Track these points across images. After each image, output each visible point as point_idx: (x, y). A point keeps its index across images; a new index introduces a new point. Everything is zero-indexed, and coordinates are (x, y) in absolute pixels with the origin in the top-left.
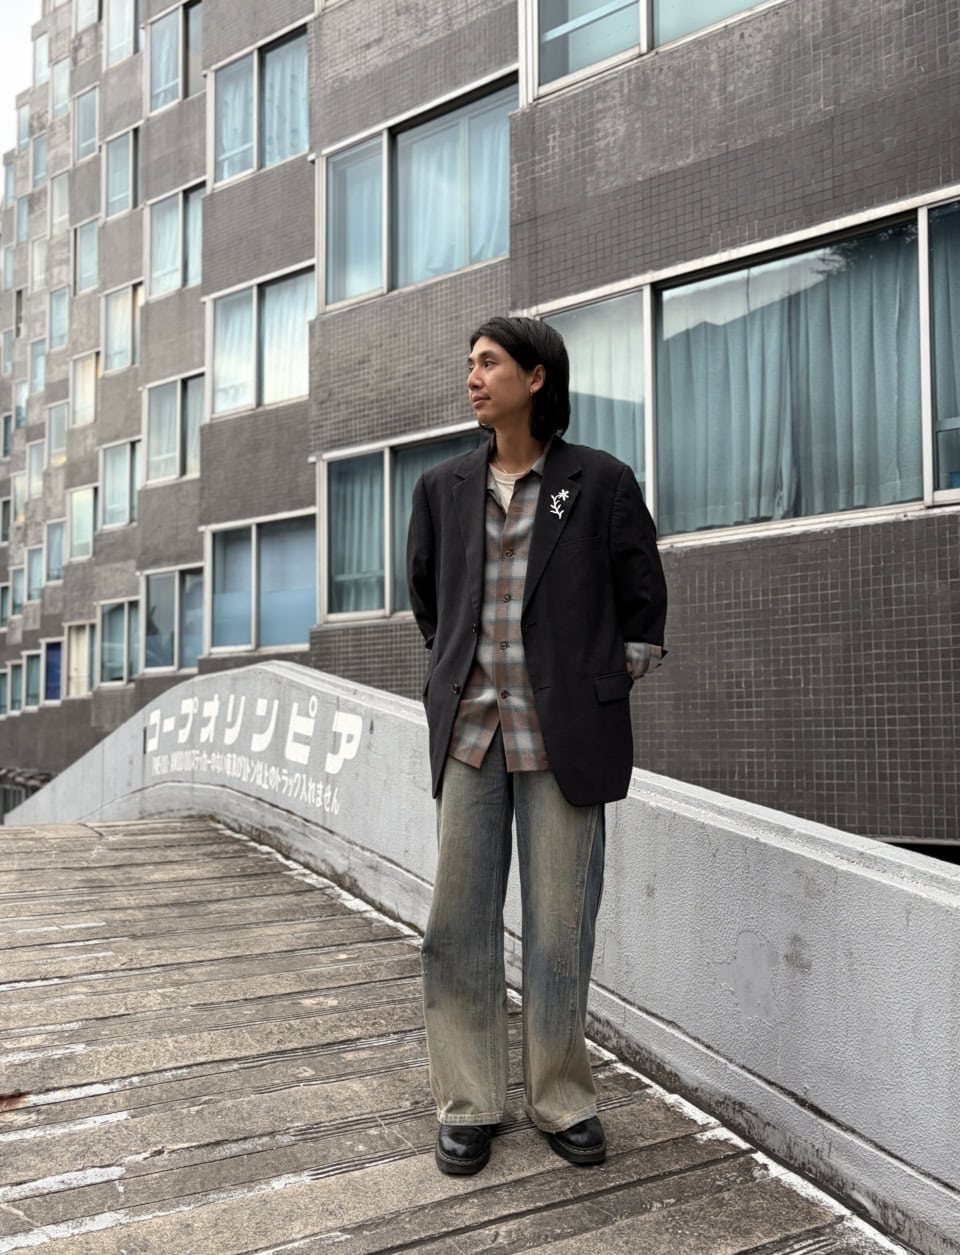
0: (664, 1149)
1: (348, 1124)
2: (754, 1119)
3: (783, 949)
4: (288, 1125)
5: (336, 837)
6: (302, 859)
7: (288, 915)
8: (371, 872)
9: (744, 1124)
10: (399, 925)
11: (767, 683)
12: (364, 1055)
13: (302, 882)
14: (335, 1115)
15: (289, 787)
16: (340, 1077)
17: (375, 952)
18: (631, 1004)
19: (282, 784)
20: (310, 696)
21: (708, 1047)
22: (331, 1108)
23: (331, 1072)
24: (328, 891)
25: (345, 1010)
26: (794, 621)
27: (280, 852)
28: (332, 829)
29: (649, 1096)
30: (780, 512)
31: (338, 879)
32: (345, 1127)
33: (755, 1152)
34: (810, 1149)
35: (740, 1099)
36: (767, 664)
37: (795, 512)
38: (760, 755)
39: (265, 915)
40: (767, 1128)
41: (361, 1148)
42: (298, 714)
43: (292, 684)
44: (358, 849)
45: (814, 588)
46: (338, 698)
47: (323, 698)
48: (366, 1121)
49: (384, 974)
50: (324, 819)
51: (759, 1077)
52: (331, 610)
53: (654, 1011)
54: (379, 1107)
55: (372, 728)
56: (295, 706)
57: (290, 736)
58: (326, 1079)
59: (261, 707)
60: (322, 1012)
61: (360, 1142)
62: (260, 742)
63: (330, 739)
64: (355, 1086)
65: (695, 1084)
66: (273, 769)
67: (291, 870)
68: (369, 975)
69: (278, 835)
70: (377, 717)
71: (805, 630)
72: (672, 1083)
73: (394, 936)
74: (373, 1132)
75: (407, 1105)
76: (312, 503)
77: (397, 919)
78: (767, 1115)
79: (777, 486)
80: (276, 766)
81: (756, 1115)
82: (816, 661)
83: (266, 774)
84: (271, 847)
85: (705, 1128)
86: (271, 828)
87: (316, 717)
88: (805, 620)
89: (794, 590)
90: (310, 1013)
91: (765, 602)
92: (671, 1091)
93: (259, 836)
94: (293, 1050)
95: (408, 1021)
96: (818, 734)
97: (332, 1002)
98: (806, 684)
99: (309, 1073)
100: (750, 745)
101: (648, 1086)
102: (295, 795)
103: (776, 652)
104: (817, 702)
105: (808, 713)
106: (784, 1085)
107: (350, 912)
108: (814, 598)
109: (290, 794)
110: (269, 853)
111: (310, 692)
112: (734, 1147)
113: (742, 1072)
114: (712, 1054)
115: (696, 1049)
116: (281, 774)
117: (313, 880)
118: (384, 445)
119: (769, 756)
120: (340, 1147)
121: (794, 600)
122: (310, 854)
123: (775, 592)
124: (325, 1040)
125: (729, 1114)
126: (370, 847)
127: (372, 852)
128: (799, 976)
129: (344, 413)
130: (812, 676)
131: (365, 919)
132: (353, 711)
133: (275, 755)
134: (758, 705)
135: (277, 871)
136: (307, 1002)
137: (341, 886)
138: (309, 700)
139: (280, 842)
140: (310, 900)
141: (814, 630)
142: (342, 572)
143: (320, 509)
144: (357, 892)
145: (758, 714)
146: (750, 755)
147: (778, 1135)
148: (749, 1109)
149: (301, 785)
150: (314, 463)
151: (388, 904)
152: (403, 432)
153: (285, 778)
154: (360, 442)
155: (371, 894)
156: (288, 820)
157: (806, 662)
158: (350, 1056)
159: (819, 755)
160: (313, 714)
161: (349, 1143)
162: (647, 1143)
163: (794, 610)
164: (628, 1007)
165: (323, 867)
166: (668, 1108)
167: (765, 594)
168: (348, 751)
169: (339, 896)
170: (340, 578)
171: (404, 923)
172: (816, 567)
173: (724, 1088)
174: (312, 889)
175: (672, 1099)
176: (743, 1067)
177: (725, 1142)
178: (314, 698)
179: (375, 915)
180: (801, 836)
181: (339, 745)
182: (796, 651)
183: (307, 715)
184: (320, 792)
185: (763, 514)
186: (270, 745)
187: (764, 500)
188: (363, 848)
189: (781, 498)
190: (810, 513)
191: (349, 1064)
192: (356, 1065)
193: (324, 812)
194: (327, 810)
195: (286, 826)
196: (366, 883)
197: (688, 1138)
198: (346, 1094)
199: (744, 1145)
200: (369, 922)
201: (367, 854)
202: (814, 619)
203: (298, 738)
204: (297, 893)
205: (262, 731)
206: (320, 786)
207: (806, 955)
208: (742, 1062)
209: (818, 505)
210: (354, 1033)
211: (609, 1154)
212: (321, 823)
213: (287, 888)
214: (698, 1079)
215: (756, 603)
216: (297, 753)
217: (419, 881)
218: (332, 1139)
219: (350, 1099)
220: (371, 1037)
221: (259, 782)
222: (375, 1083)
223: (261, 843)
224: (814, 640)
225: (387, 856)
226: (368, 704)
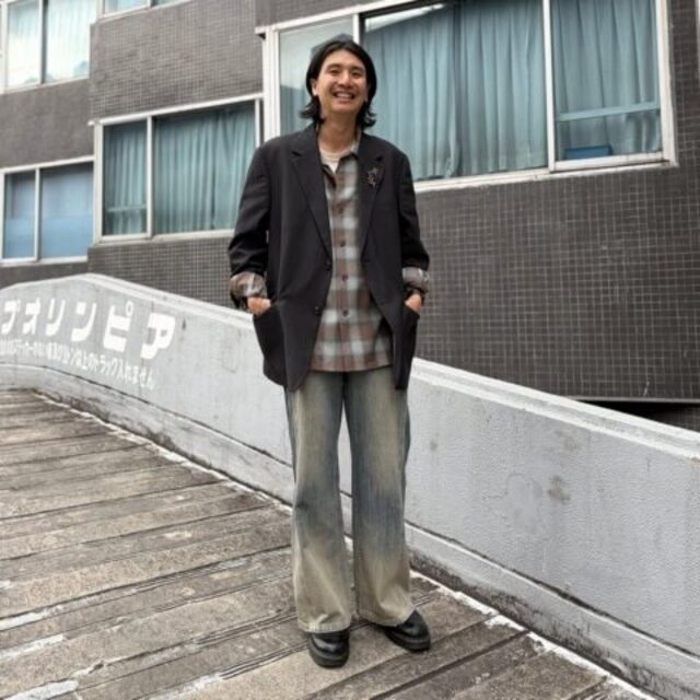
0: (467, 635)
1: (236, 632)
2: (524, 608)
3: (547, 486)
4: (191, 636)
5: (151, 407)
6: (119, 422)
7: (126, 466)
8: (184, 432)
9: (516, 612)
10: (211, 472)
11: (443, 290)
12: (226, 575)
13: (125, 441)
14: (222, 625)
15: (106, 369)
16: (215, 594)
17: (203, 493)
18: (417, 527)
19: (100, 366)
20: (126, 301)
21: (485, 557)
22: (219, 620)
23: (207, 590)
24: (148, 447)
25: (199, 540)
26: (462, 247)
27: (99, 416)
28: (148, 400)
29: (440, 594)
30: (449, 172)
31: (153, 437)
32: (233, 634)
33: (528, 632)
34: (572, 629)
35: (513, 593)
36: (443, 275)
37: (458, 173)
38: (439, 339)
39: (108, 467)
40: (536, 615)
41: (251, 650)
42: (117, 313)
43: (109, 292)
44: (171, 415)
45: (475, 225)
46: (153, 304)
47: (139, 303)
48: (247, 628)
49: (216, 511)
50: (140, 392)
51: (528, 577)
52: (104, 233)
53: (438, 532)
54: (253, 616)
55: (184, 326)
56: (113, 309)
57: (108, 330)
58: (206, 596)
59: (81, 309)
60: (184, 542)
61: (248, 644)
62: (79, 335)
63: (146, 333)
64: (230, 600)
65: (475, 584)
66: (92, 355)
67: (113, 431)
68: (207, 512)
69: (97, 404)
70: (189, 318)
71: (469, 253)
72: (455, 583)
73: (212, 481)
74: (256, 636)
75: (273, 613)
76: (91, 152)
77: (210, 467)
78: (535, 605)
79: (447, 154)
80: (95, 353)
81: (526, 605)
82: (476, 274)
83: (85, 358)
84: (90, 412)
85: (489, 617)
86: (90, 399)
87: (133, 317)
88: (469, 247)
89: (461, 226)
90: (173, 545)
91: (441, 234)
92: (456, 589)
93: (79, 405)
94: (174, 575)
95: (249, 547)
96: (479, 324)
97: (188, 535)
98: (470, 289)
99: (191, 592)
100: (432, 332)
101: (436, 587)
102: (113, 374)
103: (449, 268)
104: (477, 302)
105: (472, 310)
106: (548, 583)
107: (170, 463)
108: (475, 232)
109: (107, 373)
110: (91, 418)
111: (126, 298)
112: (513, 630)
113: (514, 575)
114: (489, 563)
115: (475, 559)
116: (99, 359)
117: (132, 438)
118: (148, 115)
119: (445, 339)
120: (235, 650)
121: (461, 233)
122: (127, 419)
123: (448, 227)
124: (194, 565)
125: (503, 605)
126: (183, 413)
127: (184, 417)
128: (560, 505)
129: (116, 91)
130: (474, 285)
131: (184, 468)
132: (167, 312)
133: (95, 343)
134: (437, 304)
135: (101, 433)
136: (170, 536)
137: (157, 443)
138: (125, 305)
139: (98, 409)
140: (138, 454)
141: (476, 253)
142: (113, 205)
143: (97, 158)
144: (171, 447)
145: (437, 311)
146: (432, 339)
147: (545, 620)
148: (520, 601)
149: (118, 368)
150: (92, 127)
151: (200, 456)
152: (162, 106)
153: (102, 362)
154: (130, 112)
155: (184, 448)
156: (107, 394)
157: (469, 275)
158: (216, 577)
159: (479, 339)
160: (129, 314)
161: (241, 647)
162: (454, 631)
163: (461, 240)
164: (415, 529)
165: (139, 429)
166: (458, 603)
167: (441, 227)
168: (161, 342)
169: (158, 450)
170: (111, 210)
171: (216, 470)
172: (475, 211)
173: (499, 586)
174: (134, 446)
175: (459, 595)
176: (514, 571)
177: (506, 626)
178: (130, 303)
179: (189, 464)
180: (555, 407)
181: (154, 338)
182: (463, 268)
183: (124, 315)
184: (136, 372)
185: (438, 173)
186: (89, 338)
187: (438, 165)
188: (176, 414)
189: (449, 164)
190: (469, 174)
191: (217, 583)
192: (223, 583)
193: (140, 387)
194: (143, 386)
195: (104, 398)
196: (179, 439)
197: (480, 625)
198: (225, 608)
199: (520, 628)
200: (188, 470)
201: (180, 419)
202: (476, 246)
203: (115, 332)
204: (126, 449)
205: (81, 326)
206: (136, 368)
207: (566, 491)
208: (513, 567)
209: (475, 169)
210: (214, 558)
211: (433, 641)
212: (136, 395)
213: (116, 446)
214: (476, 581)
215: (435, 235)
216: (113, 343)
217: (228, 439)
218: (227, 645)
219: (229, 611)
220: (227, 560)
221: (78, 363)
222: (244, 597)
223: (82, 410)
224: (475, 260)
225: (199, 420)
226: (181, 308)
